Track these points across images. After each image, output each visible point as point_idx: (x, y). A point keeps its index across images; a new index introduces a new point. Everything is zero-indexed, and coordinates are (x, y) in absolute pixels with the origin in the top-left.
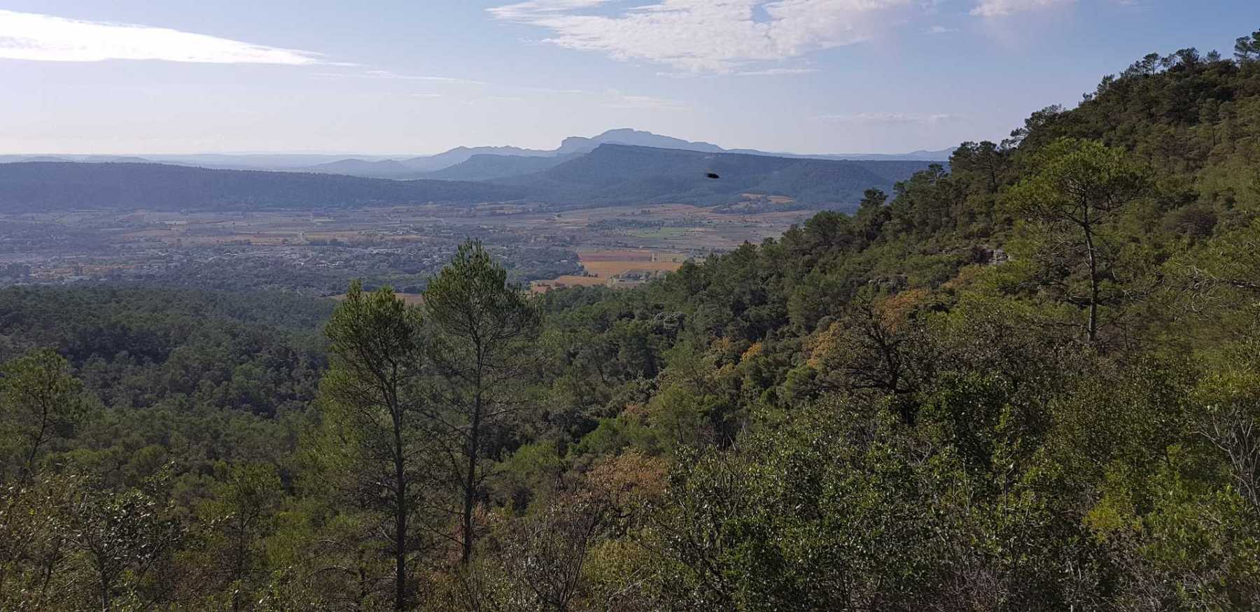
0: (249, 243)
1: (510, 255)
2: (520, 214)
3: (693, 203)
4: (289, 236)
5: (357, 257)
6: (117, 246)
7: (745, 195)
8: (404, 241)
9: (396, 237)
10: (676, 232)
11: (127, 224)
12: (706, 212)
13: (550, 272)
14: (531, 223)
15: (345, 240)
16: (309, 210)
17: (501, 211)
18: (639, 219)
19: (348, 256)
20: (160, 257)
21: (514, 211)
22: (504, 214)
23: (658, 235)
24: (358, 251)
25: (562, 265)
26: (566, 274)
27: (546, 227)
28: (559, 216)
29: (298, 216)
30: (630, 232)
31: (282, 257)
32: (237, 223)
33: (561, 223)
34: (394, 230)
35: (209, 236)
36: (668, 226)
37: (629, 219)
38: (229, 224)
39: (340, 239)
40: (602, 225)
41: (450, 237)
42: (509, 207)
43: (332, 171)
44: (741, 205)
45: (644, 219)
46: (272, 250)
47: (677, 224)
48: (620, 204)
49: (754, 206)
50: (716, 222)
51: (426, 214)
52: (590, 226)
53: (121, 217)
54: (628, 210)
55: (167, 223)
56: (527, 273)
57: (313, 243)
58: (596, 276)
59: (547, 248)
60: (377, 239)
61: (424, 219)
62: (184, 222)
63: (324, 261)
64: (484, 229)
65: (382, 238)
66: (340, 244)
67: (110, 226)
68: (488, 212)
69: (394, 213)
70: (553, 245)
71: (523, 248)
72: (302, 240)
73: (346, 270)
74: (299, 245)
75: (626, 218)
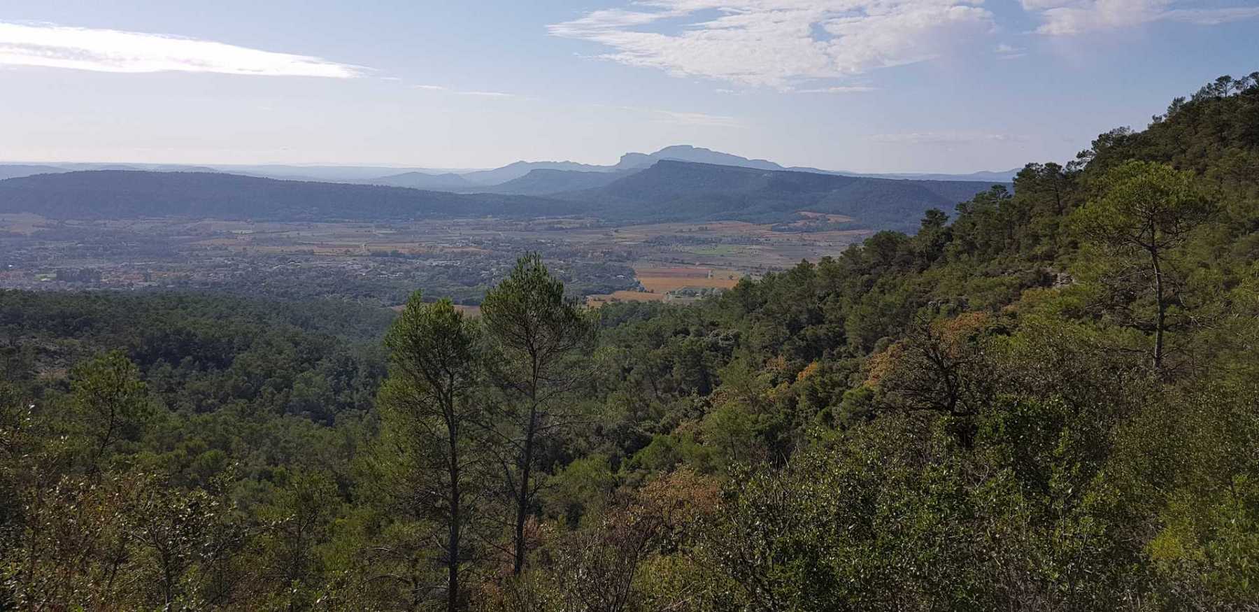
0: (312, 253)
1: (567, 269)
2: (577, 228)
3: (751, 221)
4: (351, 246)
5: (417, 269)
6: (185, 253)
7: (803, 213)
8: (463, 254)
9: (455, 250)
10: (734, 249)
11: (194, 233)
12: (763, 230)
13: (606, 287)
14: (587, 238)
15: (405, 252)
16: (372, 222)
17: (559, 226)
18: (697, 235)
19: (409, 267)
20: (226, 266)
21: (572, 226)
22: (562, 229)
23: (713, 252)
24: (417, 263)
25: (619, 280)
26: (622, 289)
27: (602, 242)
28: (616, 231)
29: (361, 227)
30: (687, 248)
31: (344, 268)
32: (302, 234)
33: (618, 238)
34: (453, 242)
35: (274, 245)
36: (724, 243)
37: (687, 235)
38: (293, 234)
39: (400, 251)
40: (658, 241)
41: (508, 251)
42: (567, 222)
43: (395, 184)
44: (800, 224)
45: (702, 236)
46: (334, 260)
47: (735, 242)
48: (677, 220)
49: (811, 224)
50: (773, 239)
51: (485, 227)
52: (647, 242)
53: (189, 226)
54: (685, 228)
55: (233, 232)
56: (584, 288)
57: (376, 254)
58: (652, 292)
59: (604, 263)
60: (437, 251)
61: (484, 232)
62: (251, 232)
63: (383, 272)
64: (543, 243)
65: (442, 250)
66: (400, 255)
67: (179, 234)
68: (546, 226)
69: (453, 225)
70: (610, 260)
71: (580, 262)
72: (364, 250)
73: (406, 281)
74: (361, 255)
75: (682, 234)
